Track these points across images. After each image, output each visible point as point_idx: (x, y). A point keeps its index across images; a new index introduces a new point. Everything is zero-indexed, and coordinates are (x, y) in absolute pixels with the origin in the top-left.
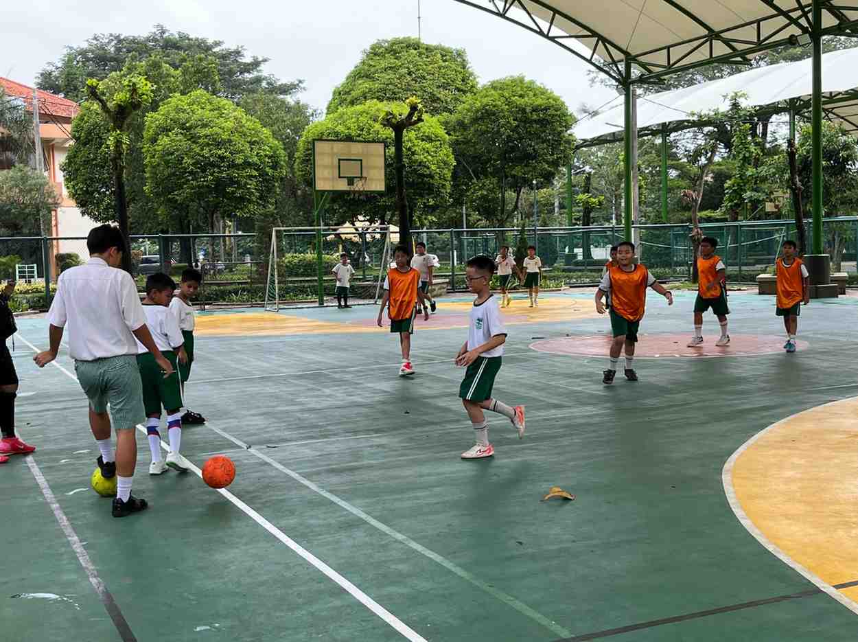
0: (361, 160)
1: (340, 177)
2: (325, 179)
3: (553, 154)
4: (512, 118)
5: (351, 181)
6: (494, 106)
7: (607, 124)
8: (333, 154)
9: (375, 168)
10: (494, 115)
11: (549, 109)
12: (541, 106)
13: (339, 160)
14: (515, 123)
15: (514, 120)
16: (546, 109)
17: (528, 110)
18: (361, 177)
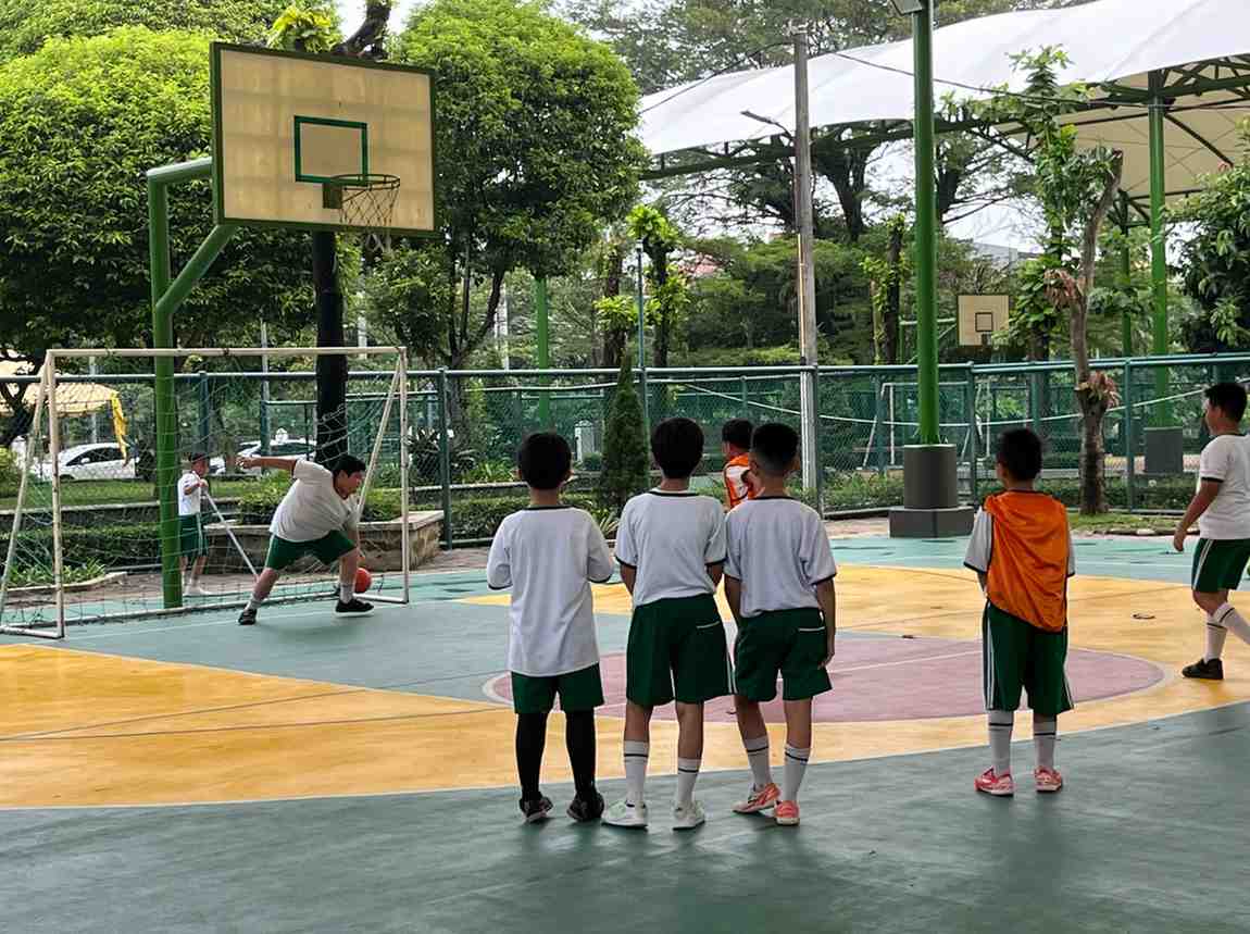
0: (363, 126)
1: (299, 178)
2: (251, 181)
3: (603, 188)
4: (509, 90)
5: (332, 194)
6: (465, 57)
7: (747, 113)
8: (276, 101)
9: (405, 153)
10: (466, 78)
11: (592, 73)
12: (574, 63)
13: (298, 120)
14: (516, 104)
15: (513, 96)
16: (584, 74)
17: (548, 70)
18: (363, 183)
